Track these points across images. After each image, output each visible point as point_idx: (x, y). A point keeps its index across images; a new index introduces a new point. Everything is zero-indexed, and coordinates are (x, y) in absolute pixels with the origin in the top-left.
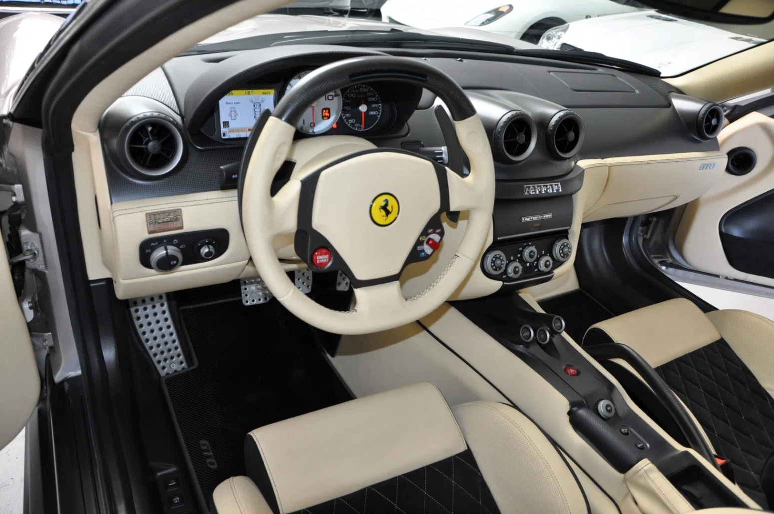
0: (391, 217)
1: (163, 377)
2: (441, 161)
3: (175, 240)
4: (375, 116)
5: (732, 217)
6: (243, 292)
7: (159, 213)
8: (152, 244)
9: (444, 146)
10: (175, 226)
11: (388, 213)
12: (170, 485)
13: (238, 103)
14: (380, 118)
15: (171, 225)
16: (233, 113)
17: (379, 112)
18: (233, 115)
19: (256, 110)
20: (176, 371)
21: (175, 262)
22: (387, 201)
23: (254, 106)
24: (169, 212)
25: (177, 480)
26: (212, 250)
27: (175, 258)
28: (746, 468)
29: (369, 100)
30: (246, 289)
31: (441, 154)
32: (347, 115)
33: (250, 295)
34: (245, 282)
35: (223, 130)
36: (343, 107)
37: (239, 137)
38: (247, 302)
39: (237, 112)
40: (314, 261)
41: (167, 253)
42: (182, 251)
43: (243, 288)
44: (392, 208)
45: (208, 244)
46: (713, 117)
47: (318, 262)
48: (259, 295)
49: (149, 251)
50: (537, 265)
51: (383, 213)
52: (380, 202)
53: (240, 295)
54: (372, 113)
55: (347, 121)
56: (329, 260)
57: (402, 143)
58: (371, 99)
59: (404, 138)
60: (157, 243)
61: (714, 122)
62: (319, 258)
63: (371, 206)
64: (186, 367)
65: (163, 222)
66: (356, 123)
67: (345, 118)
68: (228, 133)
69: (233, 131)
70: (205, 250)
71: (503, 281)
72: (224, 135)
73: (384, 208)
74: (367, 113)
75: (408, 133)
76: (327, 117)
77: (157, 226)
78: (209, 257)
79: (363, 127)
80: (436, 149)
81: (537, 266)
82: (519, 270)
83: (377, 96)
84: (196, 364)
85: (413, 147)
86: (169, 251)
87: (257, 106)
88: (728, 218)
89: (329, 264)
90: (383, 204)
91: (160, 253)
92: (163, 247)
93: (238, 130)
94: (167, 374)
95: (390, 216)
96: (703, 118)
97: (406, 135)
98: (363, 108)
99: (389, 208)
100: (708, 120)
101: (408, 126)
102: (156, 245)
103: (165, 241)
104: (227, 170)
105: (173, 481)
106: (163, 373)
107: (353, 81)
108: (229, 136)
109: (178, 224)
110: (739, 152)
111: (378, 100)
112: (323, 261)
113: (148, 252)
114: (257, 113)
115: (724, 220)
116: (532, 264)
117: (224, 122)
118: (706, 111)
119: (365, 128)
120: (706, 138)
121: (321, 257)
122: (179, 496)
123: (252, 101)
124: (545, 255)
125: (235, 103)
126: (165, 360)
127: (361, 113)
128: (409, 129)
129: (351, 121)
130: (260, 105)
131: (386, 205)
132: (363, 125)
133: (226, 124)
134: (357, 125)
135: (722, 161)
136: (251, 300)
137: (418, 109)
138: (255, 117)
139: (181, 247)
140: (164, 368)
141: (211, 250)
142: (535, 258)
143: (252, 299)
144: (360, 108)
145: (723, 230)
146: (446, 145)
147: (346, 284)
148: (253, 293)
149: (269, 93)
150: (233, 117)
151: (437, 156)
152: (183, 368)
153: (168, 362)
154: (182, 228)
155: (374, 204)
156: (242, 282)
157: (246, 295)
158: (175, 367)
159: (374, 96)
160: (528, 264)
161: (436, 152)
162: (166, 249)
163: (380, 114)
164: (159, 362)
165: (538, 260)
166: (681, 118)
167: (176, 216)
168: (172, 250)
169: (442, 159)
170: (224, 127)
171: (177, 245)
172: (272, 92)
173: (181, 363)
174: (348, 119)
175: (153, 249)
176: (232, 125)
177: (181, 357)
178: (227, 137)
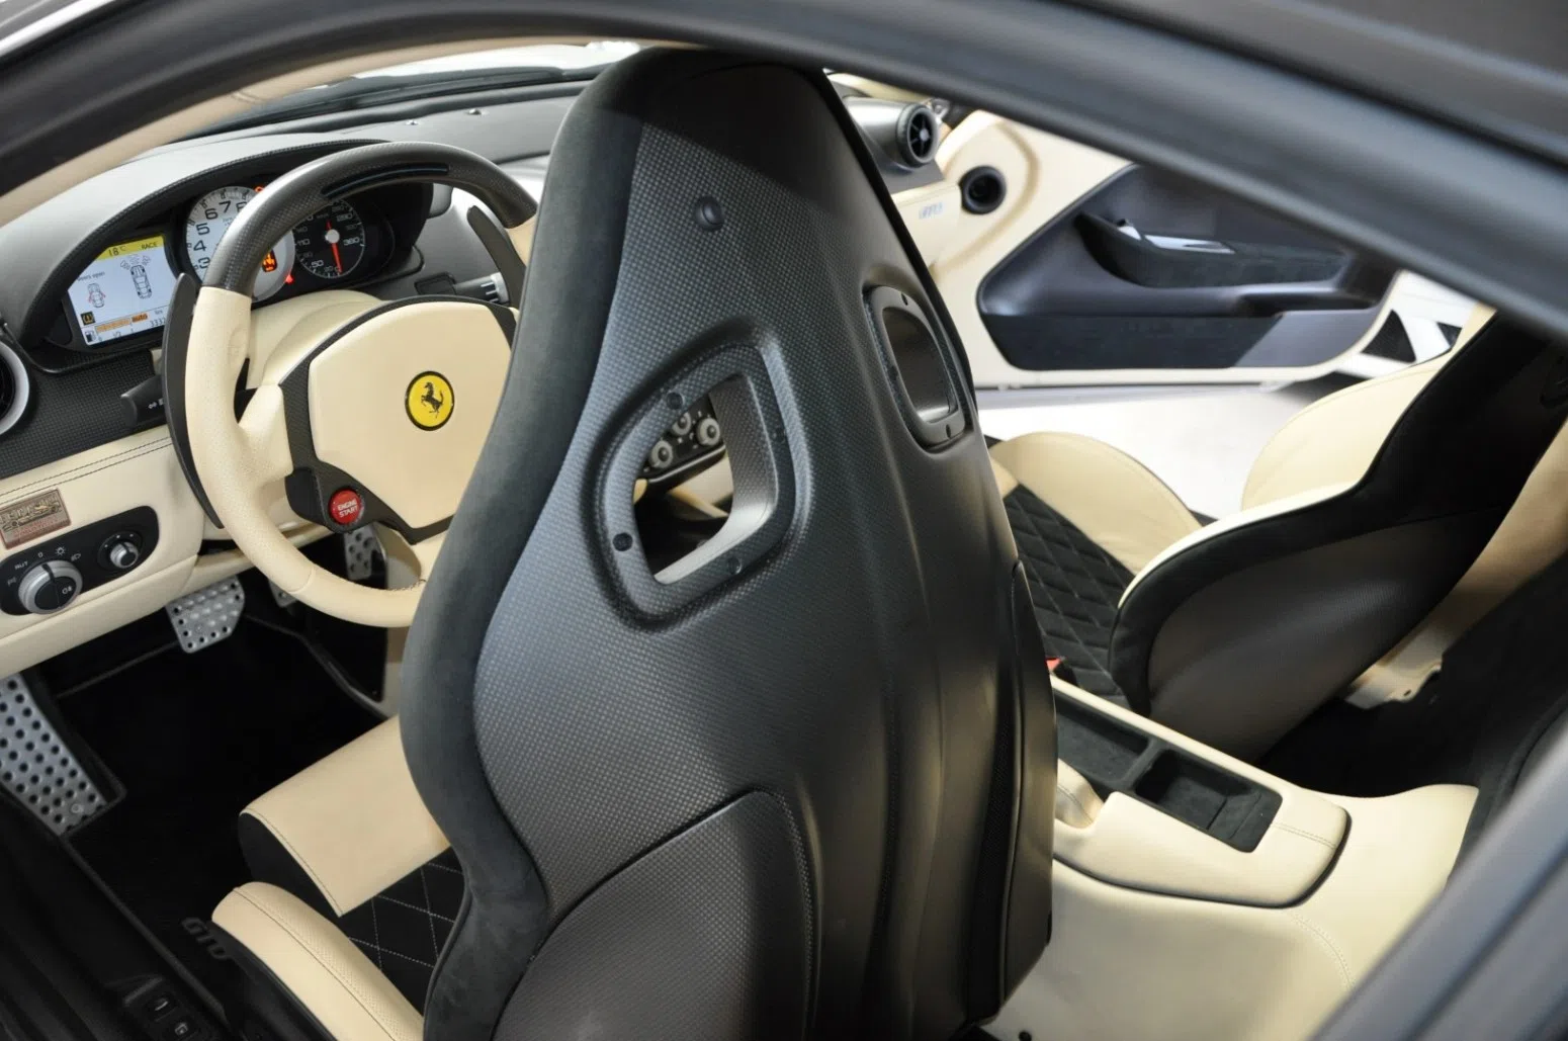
0: (444, 410)
1: (62, 835)
2: (496, 300)
3: (60, 549)
4: (356, 246)
5: (993, 283)
6: (178, 630)
7: (17, 506)
8: (18, 567)
9: (495, 272)
10: (54, 523)
11: (437, 404)
12: (159, 1008)
13: (101, 274)
14: (366, 248)
15: (47, 522)
16: (96, 294)
17: (361, 237)
18: (97, 298)
19: (138, 280)
20: (85, 817)
21: (70, 588)
22: (429, 385)
23: (133, 273)
24: (35, 501)
25: (169, 997)
26: (133, 550)
27: (69, 581)
28: (1094, 668)
29: (338, 220)
30: (181, 622)
31: (493, 287)
32: (307, 255)
33: (195, 631)
34: (176, 611)
35: (85, 330)
36: (296, 241)
37: (118, 336)
38: (190, 645)
39: (102, 291)
40: (335, 515)
41: (51, 575)
42: (77, 565)
43: (175, 621)
44: (441, 395)
45: (122, 541)
46: (920, 128)
47: (342, 515)
48: (210, 628)
49: (14, 580)
50: (695, 437)
51: (429, 406)
52: (420, 389)
53: (174, 637)
54: (349, 242)
55: (309, 265)
56: (360, 507)
57: (416, 284)
58: (342, 216)
59: (420, 273)
60: (26, 563)
61: (924, 135)
62: (341, 507)
63: (407, 402)
64: (104, 803)
65: (30, 521)
66: (326, 265)
67: (304, 262)
68: (97, 334)
69: (104, 327)
70: (118, 554)
71: (647, 478)
72: (89, 338)
73: (429, 398)
74: (339, 244)
75: (422, 263)
76: (271, 265)
77: (20, 532)
78: (130, 563)
79: (340, 270)
80: (483, 282)
81: (696, 440)
82: (668, 453)
83: (351, 209)
84: (121, 791)
85: (439, 287)
86: (54, 571)
87: (138, 272)
88: (986, 288)
89: (361, 514)
90: (425, 392)
91: (36, 579)
92: (40, 568)
93: (113, 324)
94: (69, 828)
95: (440, 409)
96: (905, 133)
97: (419, 269)
98: (332, 236)
99: (436, 396)
100: (914, 134)
101: (419, 251)
102: (26, 567)
103: (41, 555)
104: (135, 397)
105: (161, 1001)
106: (59, 829)
107: (330, 197)
108: (100, 338)
109: (58, 518)
110: (976, 176)
111: (354, 217)
112: (348, 511)
113: (12, 584)
114: (141, 286)
115: (981, 293)
116: (686, 437)
117: (82, 315)
118: (908, 120)
119: (344, 270)
120: (918, 165)
121: (344, 506)
122: (183, 1021)
123: (125, 266)
124: (704, 417)
125: (94, 276)
126: (57, 802)
127: (328, 245)
128: (422, 257)
129: (316, 264)
130: (143, 270)
131: (431, 392)
132: (339, 266)
133: (88, 317)
134: (327, 269)
135: (952, 196)
136: (198, 640)
137: (430, 217)
138: (139, 293)
139: (73, 558)
140: (58, 818)
141: (131, 550)
142: (688, 427)
143: (200, 636)
144: (327, 238)
145: (985, 310)
146: (500, 270)
147: (366, 564)
148: (196, 626)
149: (155, 245)
150: (98, 302)
151: (488, 293)
152: (99, 808)
153: (63, 803)
154: (67, 523)
155: (411, 397)
156: (170, 612)
157: (186, 634)
158: (80, 810)
159: (345, 211)
160: (680, 440)
161: (483, 286)
162: (47, 568)
163: (364, 240)
164: (45, 810)
165: (695, 428)
166: (871, 139)
167: (52, 504)
168: (58, 568)
169: (495, 296)
170: (85, 324)
171: (65, 558)
172: (159, 240)
173: (91, 798)
174: (309, 261)
175: (21, 575)
176: (100, 316)
177: (89, 787)
178: (95, 341)
